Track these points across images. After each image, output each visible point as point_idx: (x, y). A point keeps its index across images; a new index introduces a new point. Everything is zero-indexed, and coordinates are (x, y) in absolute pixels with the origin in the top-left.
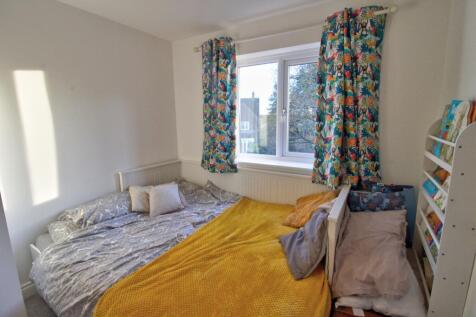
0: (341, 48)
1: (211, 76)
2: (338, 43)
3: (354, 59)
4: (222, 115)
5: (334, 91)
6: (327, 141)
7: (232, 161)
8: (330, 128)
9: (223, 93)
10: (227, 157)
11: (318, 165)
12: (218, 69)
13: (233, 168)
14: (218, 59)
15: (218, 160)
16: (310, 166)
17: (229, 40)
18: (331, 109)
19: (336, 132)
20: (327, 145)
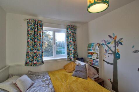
1: (35, 32)
2: (71, 31)
4: (40, 44)
5: (71, 40)
7: (42, 60)
8: (71, 48)
9: (40, 38)
10: (41, 59)
11: (68, 56)
12: (38, 29)
13: (43, 62)
14: (37, 26)
15: (38, 61)
16: (67, 57)
17: (41, 21)
18: (71, 44)
19: (73, 48)
20: (71, 52)
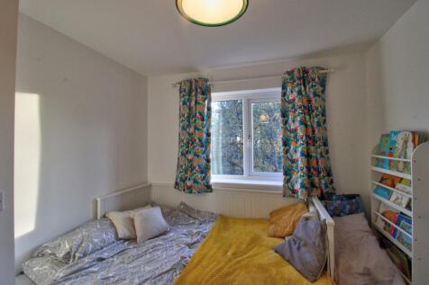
0: (300, 93)
1: (190, 108)
2: (297, 89)
3: (309, 101)
4: (200, 141)
5: (297, 124)
6: (293, 161)
7: (208, 182)
8: (296, 151)
9: (201, 122)
10: (204, 178)
11: (287, 181)
12: (196, 102)
13: (209, 188)
14: (196, 95)
15: (195, 181)
16: (281, 183)
17: (206, 80)
18: (296, 137)
19: (302, 154)
20: (294, 165)
